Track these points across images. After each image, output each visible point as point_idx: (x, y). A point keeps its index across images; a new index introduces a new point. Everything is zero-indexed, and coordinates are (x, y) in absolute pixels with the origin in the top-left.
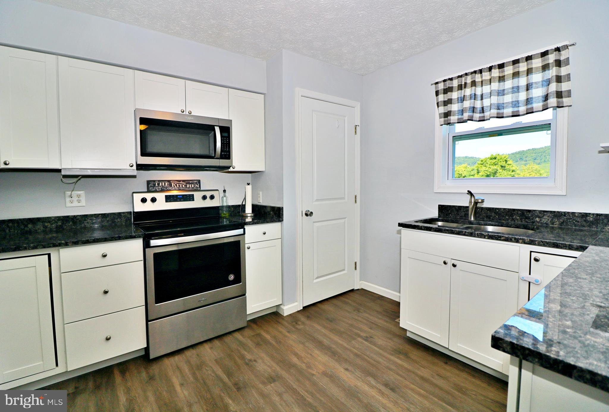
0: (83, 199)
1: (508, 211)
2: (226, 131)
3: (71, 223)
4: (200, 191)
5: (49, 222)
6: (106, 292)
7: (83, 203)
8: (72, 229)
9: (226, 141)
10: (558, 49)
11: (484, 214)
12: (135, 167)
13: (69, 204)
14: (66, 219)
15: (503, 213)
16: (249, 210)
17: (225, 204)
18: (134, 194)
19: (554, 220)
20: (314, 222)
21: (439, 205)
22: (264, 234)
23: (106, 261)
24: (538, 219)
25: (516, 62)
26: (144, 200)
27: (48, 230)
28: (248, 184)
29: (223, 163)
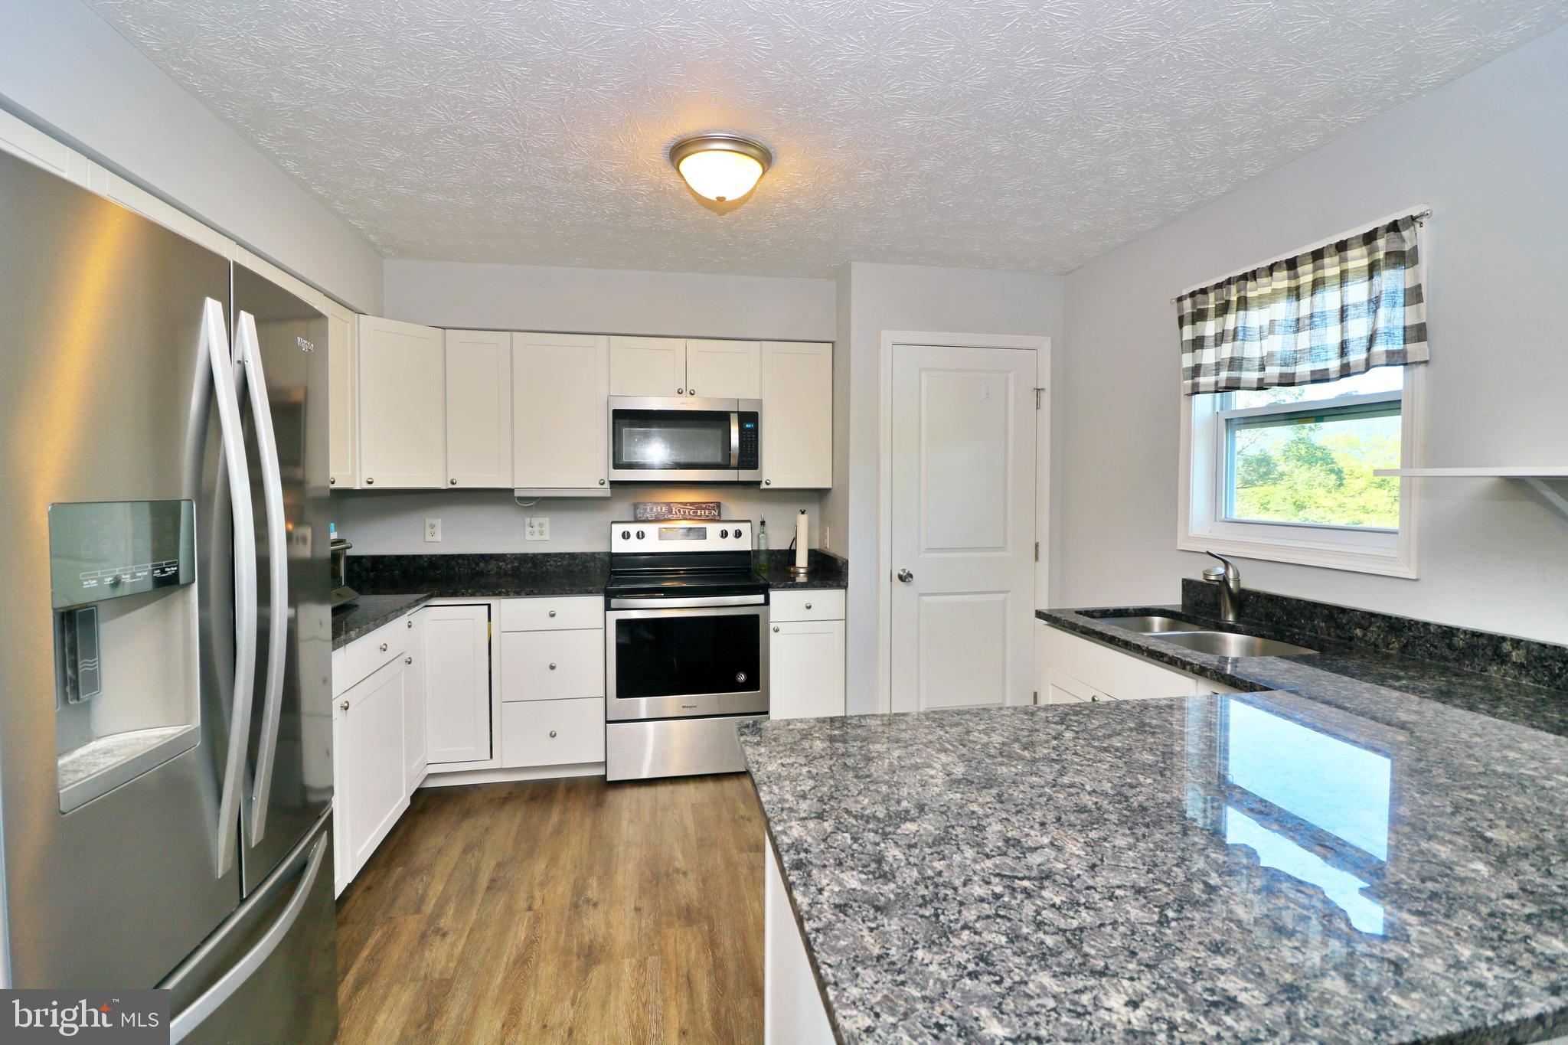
0: (547, 529)
1: (1305, 608)
2: (750, 420)
3: (530, 564)
4: (719, 521)
5: (504, 561)
6: (552, 668)
7: (546, 536)
8: (531, 573)
9: (751, 437)
10: (1394, 227)
11: (1261, 610)
12: (607, 485)
13: (528, 537)
14: (524, 558)
15: (1295, 609)
16: (802, 561)
17: (763, 548)
18: (614, 526)
19: (1389, 637)
20: (921, 595)
21: (1184, 580)
22: (809, 607)
23: (554, 623)
24: (1358, 632)
25: (1317, 255)
26: (626, 536)
27: (502, 571)
28: (803, 513)
29: (745, 475)
